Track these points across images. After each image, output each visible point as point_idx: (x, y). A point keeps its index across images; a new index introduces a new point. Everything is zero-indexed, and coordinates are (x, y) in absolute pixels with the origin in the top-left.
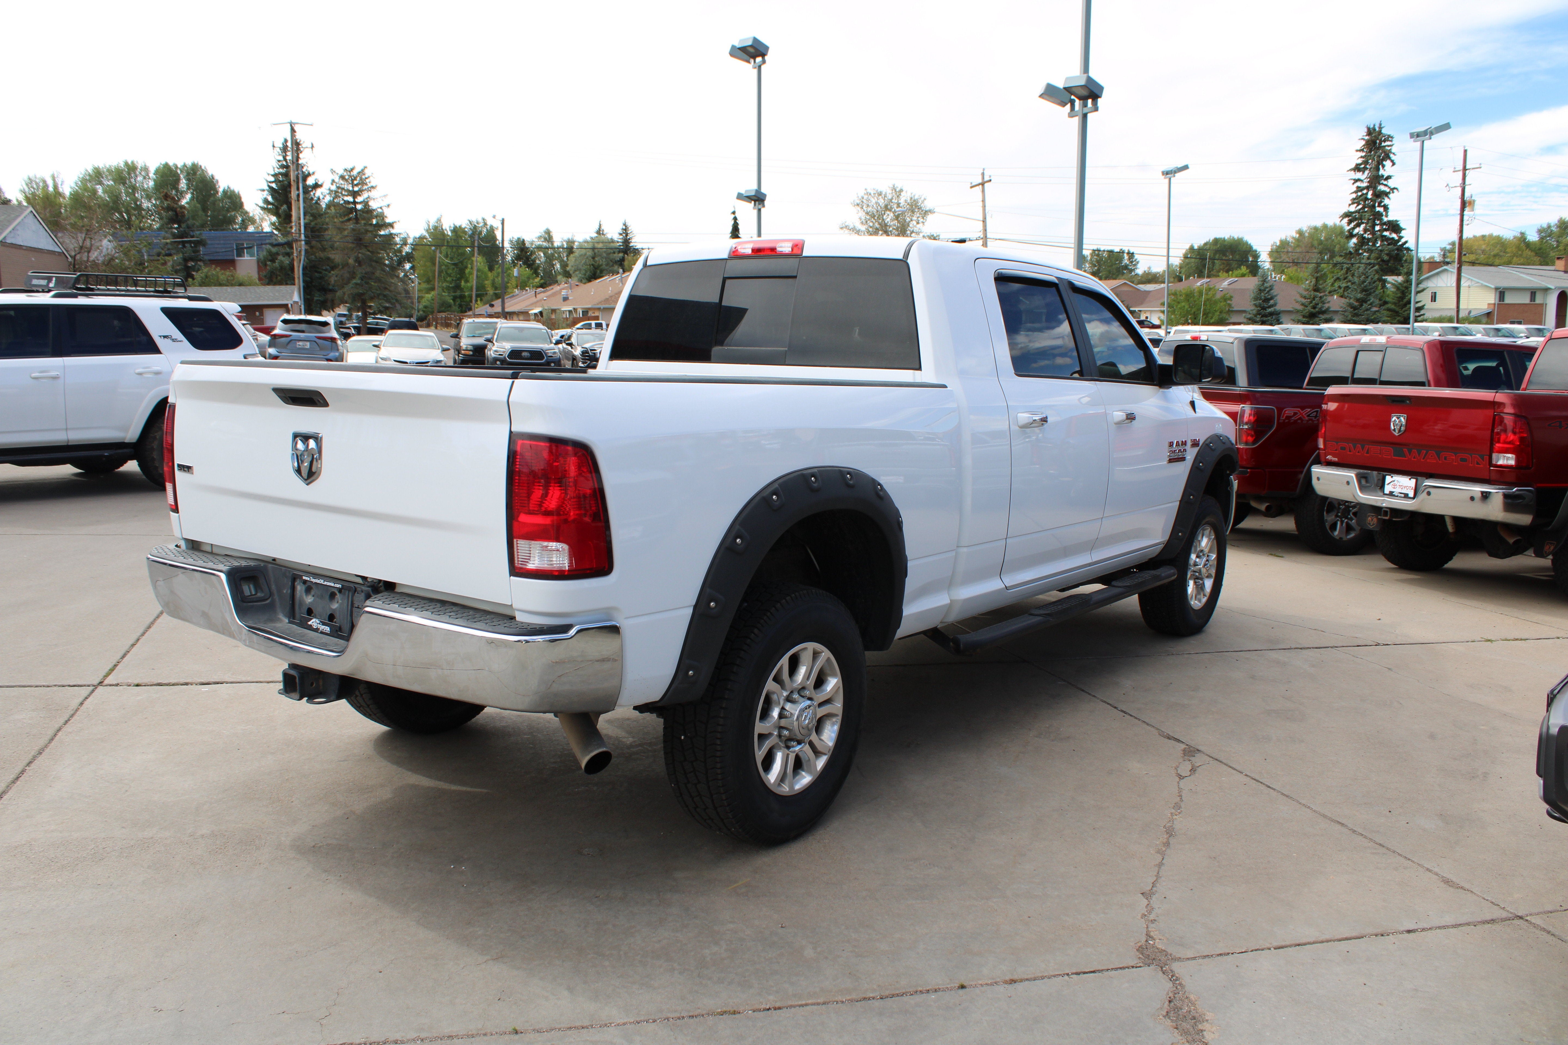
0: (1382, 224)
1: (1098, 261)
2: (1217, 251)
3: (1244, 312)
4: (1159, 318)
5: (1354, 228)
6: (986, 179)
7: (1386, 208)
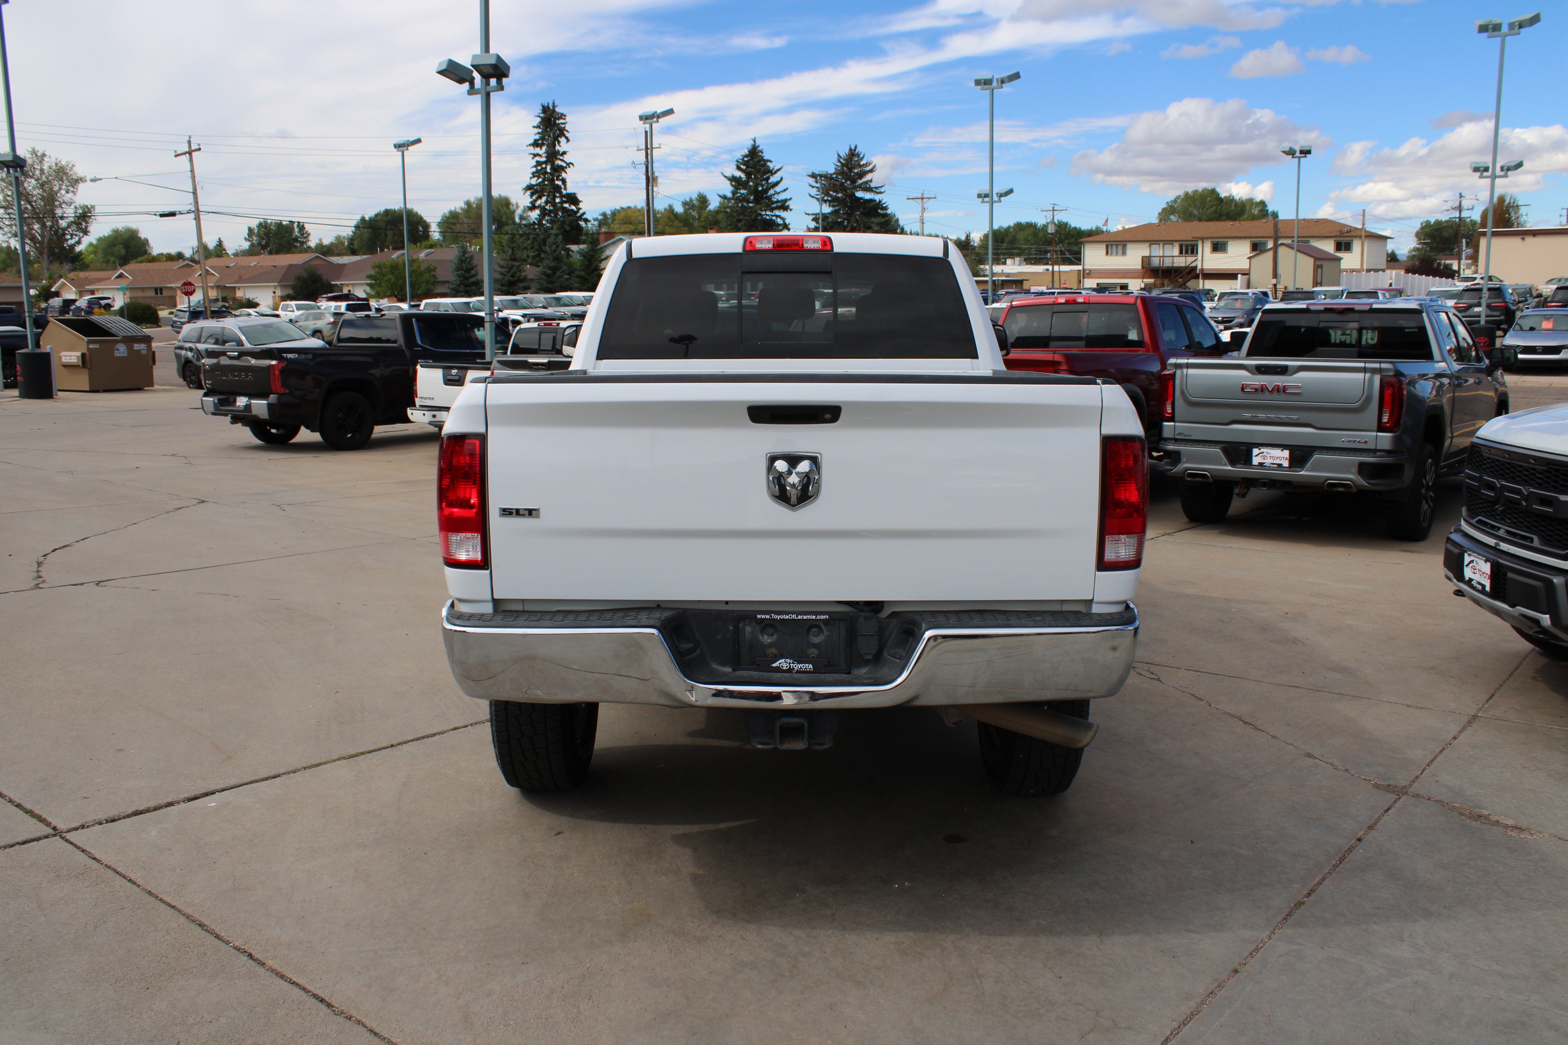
0: (562, 196)
1: (265, 234)
2: (388, 223)
3: (447, 282)
4: (365, 291)
5: (536, 201)
6: (194, 147)
7: (564, 181)
